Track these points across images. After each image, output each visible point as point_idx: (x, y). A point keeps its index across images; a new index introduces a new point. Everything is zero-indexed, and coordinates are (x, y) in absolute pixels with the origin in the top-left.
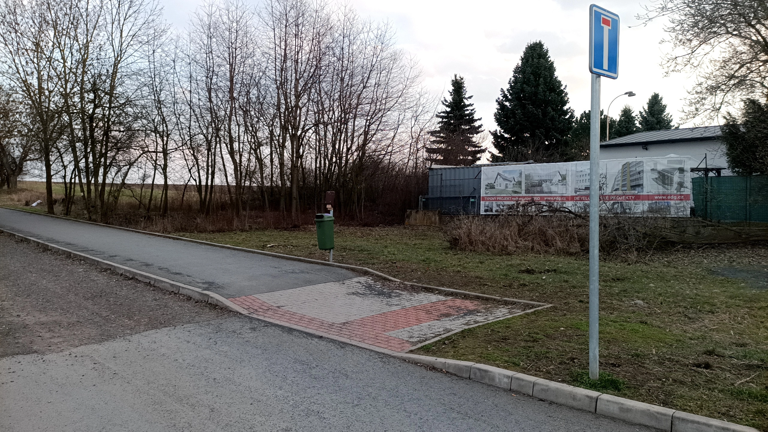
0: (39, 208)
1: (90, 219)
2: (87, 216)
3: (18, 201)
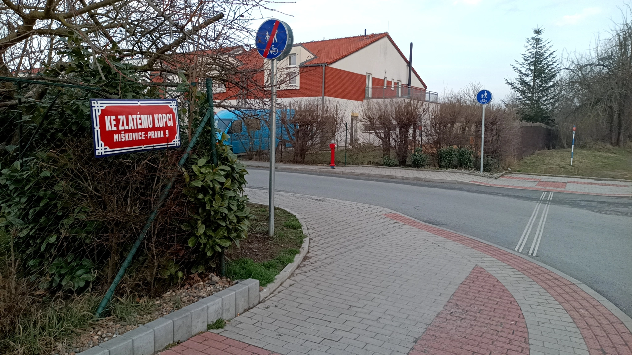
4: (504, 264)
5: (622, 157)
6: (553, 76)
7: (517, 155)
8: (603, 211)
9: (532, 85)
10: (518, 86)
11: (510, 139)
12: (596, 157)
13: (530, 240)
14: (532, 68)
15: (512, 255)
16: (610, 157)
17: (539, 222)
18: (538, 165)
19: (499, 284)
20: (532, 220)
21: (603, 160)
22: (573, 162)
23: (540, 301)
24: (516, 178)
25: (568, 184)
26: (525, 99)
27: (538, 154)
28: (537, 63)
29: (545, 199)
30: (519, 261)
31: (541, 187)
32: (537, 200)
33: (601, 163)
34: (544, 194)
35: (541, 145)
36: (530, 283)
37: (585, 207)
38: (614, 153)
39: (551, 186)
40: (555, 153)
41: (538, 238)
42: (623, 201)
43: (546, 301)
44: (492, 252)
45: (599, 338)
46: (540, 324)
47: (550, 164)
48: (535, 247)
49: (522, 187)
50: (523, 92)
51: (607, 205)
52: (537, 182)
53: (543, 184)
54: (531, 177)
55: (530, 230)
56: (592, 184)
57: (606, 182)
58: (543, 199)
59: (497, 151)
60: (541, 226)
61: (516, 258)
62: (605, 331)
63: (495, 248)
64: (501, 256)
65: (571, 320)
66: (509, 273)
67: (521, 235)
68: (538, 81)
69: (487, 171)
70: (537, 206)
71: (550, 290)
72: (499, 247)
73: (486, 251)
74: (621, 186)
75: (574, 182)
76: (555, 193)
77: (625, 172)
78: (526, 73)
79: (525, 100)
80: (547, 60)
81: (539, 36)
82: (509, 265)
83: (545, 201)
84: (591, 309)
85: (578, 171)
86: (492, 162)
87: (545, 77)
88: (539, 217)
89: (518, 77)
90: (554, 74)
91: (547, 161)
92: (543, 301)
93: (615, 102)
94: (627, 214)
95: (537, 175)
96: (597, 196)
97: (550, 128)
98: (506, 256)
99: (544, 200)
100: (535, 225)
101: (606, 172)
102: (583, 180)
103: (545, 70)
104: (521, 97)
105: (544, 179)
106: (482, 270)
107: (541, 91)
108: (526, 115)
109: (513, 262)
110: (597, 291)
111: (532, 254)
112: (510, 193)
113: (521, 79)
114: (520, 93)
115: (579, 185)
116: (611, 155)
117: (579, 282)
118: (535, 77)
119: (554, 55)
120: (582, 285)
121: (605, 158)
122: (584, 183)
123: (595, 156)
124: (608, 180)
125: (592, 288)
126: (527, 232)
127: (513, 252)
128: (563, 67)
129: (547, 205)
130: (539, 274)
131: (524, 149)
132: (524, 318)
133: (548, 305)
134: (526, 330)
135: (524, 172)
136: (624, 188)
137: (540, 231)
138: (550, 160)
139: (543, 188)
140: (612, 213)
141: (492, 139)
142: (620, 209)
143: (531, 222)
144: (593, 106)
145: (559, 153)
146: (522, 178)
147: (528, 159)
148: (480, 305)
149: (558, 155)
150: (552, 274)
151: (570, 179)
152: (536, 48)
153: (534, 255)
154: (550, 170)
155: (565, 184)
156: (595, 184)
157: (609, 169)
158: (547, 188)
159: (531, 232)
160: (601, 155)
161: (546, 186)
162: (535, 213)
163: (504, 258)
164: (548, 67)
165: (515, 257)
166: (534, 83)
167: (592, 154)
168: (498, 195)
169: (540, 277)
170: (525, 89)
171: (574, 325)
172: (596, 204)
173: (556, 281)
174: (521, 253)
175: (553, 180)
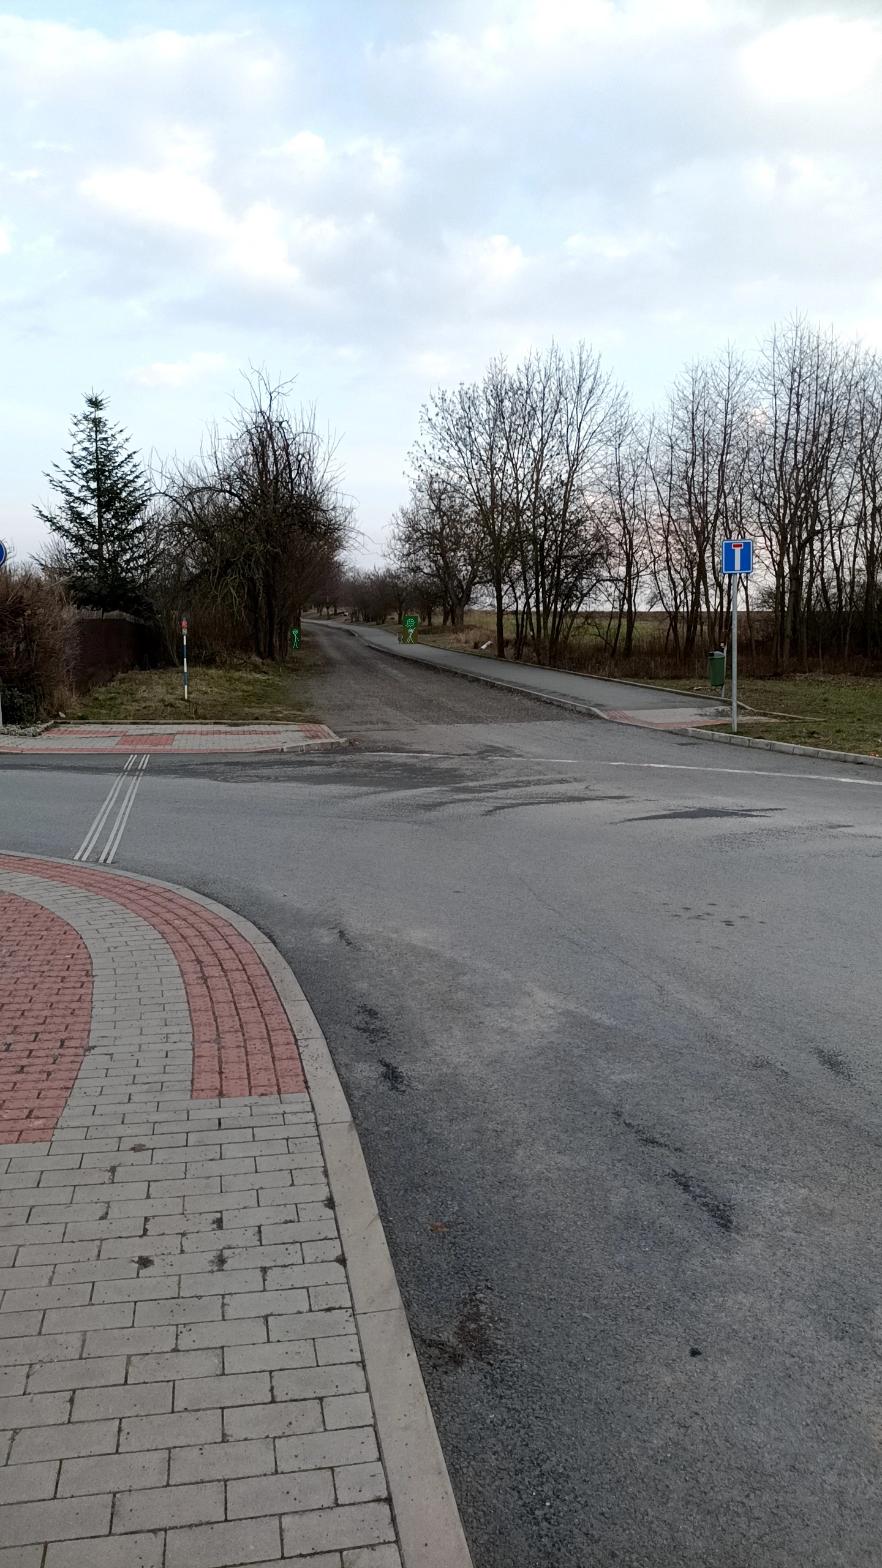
0: (488, 651)
1: (539, 663)
2: (535, 659)
3: (466, 643)
4: (54, 882)
5: (277, 679)
6: (138, 507)
7: (76, 682)
8: (232, 778)
9: (97, 524)
10: (67, 525)
11: (57, 647)
12: (233, 681)
13: (103, 839)
14: (93, 485)
15: (70, 867)
16: (257, 681)
17: (120, 807)
18: (122, 704)
19: (45, 912)
20: (108, 806)
21: (245, 688)
22: (189, 693)
23: (112, 921)
24: (77, 732)
25: (177, 737)
26: (86, 555)
27: (122, 681)
28: (103, 475)
29: (134, 767)
30: (80, 874)
31: (127, 747)
32: (119, 770)
33: (241, 693)
34: (132, 759)
35: (126, 660)
36: (99, 901)
37: (203, 775)
38: (265, 673)
39: (145, 743)
40: (155, 677)
41: (116, 835)
42: (266, 758)
43: (123, 921)
44: (30, 868)
45: (195, 949)
46: (111, 949)
47: (145, 699)
48: (110, 850)
49: (88, 749)
50: (78, 540)
51: (240, 768)
52: (120, 738)
53: (130, 739)
54: (108, 728)
55: (102, 824)
56: (220, 733)
57: (246, 728)
58: (129, 769)
59: (31, 676)
60: (124, 814)
61: (75, 871)
62: (205, 939)
63: (37, 861)
64: (48, 872)
65: (160, 936)
66: (63, 893)
67: (86, 833)
68: (108, 516)
69: (13, 723)
70: (118, 781)
71: (129, 906)
72: (44, 858)
73: (19, 868)
74: (268, 733)
75: (189, 733)
76: (154, 754)
77: (279, 709)
78: (82, 495)
79: (86, 559)
80: (123, 469)
81: (99, 414)
82: (63, 882)
83: (133, 772)
84: (190, 917)
85: (196, 711)
86: (21, 700)
87: (122, 508)
88: (120, 800)
89: (63, 504)
90: (140, 501)
91: (139, 695)
92: (119, 921)
93: (258, 570)
94: (269, 778)
95: (119, 723)
96: (225, 754)
97: (142, 622)
98: (58, 869)
99: (131, 770)
100: (113, 815)
101: (247, 709)
102: (205, 728)
103: (121, 493)
104: (75, 551)
105: (133, 730)
106: (13, 897)
107: (117, 538)
108: (91, 592)
109: (71, 877)
110: (203, 894)
111: (105, 860)
112: (66, 763)
113: (71, 508)
114: (71, 541)
115: (198, 736)
116: (259, 676)
117: (178, 887)
118: (102, 507)
119: (136, 459)
120: (182, 890)
121: (248, 683)
122: (208, 733)
123: (230, 680)
124: (248, 725)
125: (197, 892)
126: (96, 828)
127: (71, 862)
128: (153, 491)
129: (135, 778)
130: (115, 887)
131: (91, 670)
132: (86, 947)
133: (127, 925)
134: (89, 961)
135: (94, 719)
136: (273, 736)
137: (121, 823)
138: (144, 691)
139: (131, 747)
140: (245, 779)
141: (18, 649)
142: (260, 771)
143: (105, 810)
144: (220, 577)
145: (163, 676)
146: (89, 732)
147: (101, 693)
148: (11, 945)
149: (161, 681)
150: (135, 883)
151: (181, 728)
152: (96, 441)
153: (109, 861)
154: (145, 711)
155: (172, 736)
156: (226, 733)
157: (253, 704)
158: (139, 747)
159: (104, 827)
160: (241, 677)
161: (137, 744)
162: (113, 794)
163: (53, 873)
164: (126, 485)
165: (74, 868)
166: (100, 521)
167: (225, 677)
168: (41, 769)
169: (116, 890)
170: (82, 532)
171: (164, 941)
172: (222, 768)
173: (142, 892)
174: (86, 861)
175: (150, 732)
